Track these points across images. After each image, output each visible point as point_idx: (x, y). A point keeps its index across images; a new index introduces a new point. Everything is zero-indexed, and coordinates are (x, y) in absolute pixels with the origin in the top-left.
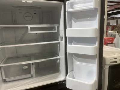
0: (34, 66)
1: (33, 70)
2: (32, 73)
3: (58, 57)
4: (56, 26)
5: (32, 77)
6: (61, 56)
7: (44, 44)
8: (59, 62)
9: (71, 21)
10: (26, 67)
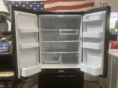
0: (61, 56)
1: (60, 59)
2: (59, 61)
3: (78, 52)
4: (77, 30)
5: (59, 63)
6: (80, 52)
7: (69, 42)
8: (79, 56)
9: (87, 27)
10: (57, 56)
